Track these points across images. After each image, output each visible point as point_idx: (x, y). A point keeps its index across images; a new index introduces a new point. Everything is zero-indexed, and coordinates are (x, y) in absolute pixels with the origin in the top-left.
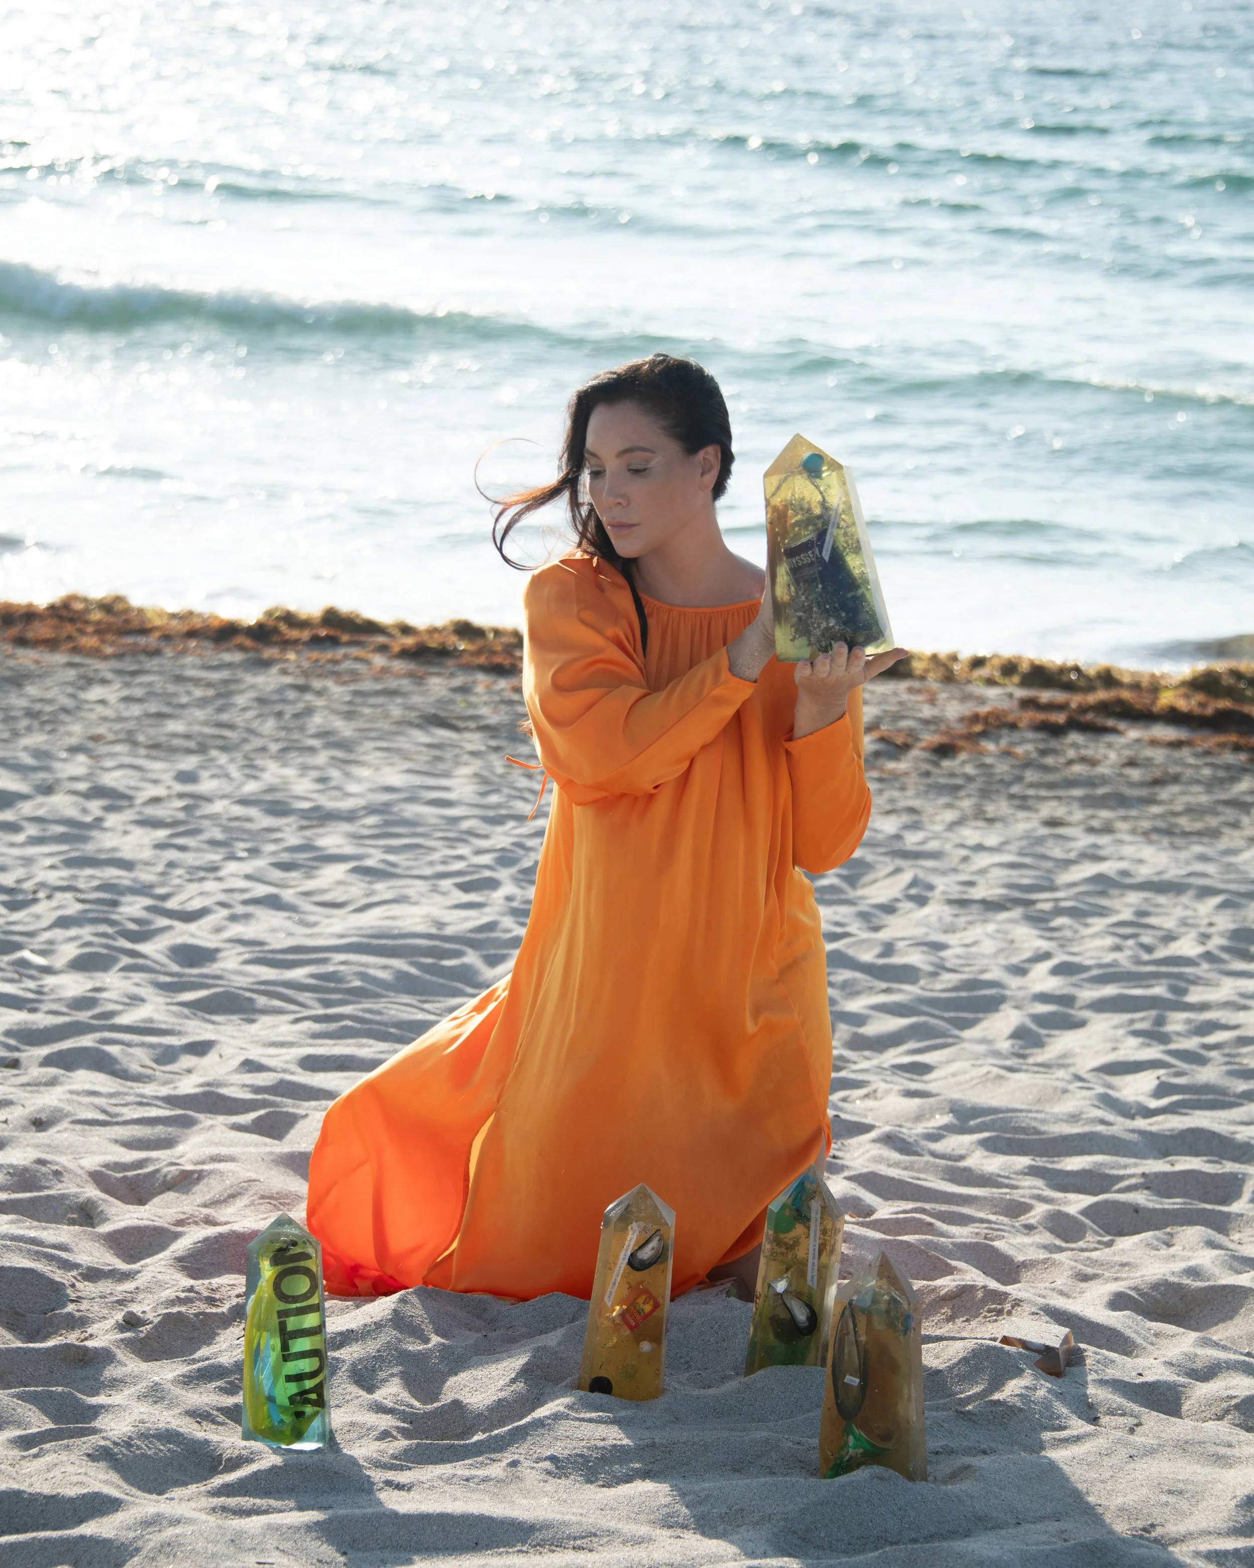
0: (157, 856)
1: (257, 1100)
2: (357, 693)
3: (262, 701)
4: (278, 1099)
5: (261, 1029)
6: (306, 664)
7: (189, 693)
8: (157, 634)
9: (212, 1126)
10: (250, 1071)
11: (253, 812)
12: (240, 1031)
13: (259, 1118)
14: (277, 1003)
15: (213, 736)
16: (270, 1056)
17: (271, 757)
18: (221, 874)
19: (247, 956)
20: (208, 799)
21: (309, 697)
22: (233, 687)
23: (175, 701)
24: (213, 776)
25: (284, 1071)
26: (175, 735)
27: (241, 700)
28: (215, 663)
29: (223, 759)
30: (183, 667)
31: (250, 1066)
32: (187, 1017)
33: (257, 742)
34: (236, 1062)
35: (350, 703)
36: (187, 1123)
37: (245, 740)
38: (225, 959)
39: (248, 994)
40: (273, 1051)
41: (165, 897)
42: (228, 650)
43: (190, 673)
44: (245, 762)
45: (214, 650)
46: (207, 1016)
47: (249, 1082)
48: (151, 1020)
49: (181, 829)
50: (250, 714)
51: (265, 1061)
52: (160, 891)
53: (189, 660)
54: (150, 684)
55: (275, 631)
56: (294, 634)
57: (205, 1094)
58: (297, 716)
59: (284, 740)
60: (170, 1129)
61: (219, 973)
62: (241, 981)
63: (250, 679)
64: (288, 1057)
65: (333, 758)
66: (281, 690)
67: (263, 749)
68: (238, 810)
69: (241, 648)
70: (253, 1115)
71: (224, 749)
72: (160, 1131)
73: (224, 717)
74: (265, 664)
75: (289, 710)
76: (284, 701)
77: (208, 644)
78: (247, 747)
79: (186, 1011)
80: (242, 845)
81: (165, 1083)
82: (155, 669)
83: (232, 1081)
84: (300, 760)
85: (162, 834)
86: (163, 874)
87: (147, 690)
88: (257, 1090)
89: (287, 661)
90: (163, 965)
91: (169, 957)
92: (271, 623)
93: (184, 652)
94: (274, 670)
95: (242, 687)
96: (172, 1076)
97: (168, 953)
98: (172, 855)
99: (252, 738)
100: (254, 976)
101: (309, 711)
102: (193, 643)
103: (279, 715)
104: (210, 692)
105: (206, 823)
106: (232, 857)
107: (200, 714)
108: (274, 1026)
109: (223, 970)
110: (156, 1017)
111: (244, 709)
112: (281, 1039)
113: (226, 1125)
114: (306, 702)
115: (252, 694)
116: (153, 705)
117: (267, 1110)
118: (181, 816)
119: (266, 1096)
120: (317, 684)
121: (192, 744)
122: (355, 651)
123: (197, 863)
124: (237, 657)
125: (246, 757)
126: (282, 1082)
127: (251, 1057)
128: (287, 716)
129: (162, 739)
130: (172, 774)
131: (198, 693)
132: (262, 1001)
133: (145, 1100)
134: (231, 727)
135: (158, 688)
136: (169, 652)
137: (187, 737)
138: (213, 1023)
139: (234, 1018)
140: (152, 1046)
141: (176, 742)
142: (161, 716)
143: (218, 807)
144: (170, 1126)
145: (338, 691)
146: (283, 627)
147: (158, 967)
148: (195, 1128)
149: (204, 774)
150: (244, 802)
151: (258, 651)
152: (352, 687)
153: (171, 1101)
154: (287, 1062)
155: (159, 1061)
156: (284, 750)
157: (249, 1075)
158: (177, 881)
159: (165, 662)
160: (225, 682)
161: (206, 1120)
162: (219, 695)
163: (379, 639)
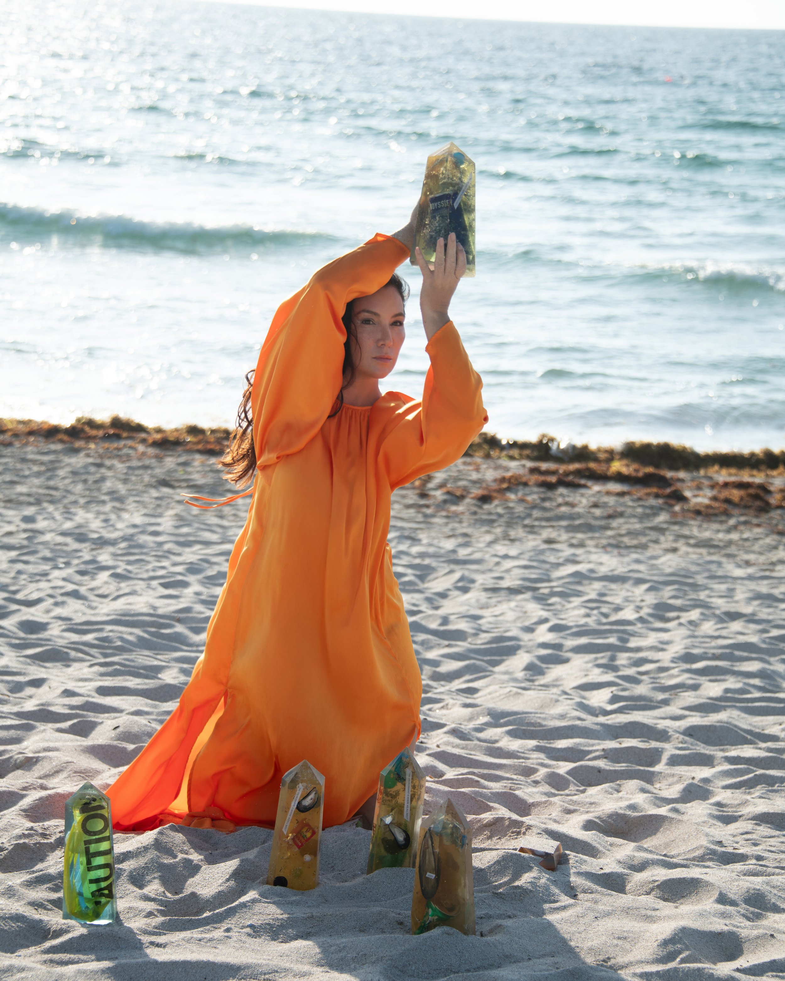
0: (10, 568)
1: (72, 714)
2: (129, 468)
3: (74, 473)
4: (85, 713)
5: (74, 671)
6: (101, 451)
7: (29, 469)
8: (10, 434)
9: (45, 730)
10: (68, 696)
11: (69, 540)
12: (62, 672)
13: (74, 725)
14: (80, 655)
15: (44, 495)
16: (80, 687)
17: (80, 507)
18: (50, 577)
19: (64, 627)
20: (42, 533)
21: (103, 470)
22: (57, 465)
23: (21, 473)
24: (45, 519)
25: (88, 696)
26: (21, 494)
27: (61, 473)
28: (46, 451)
29: (51, 508)
30: (26, 453)
31: (68, 693)
32: (29, 664)
33: (72, 498)
34: (59, 691)
35: (126, 474)
36: (29, 728)
37: (64, 497)
38: (51, 629)
39: (66, 650)
40: (81, 684)
41: (15, 592)
42: (53, 443)
43: (31, 457)
44: (64, 510)
45: (45, 442)
46: (42, 664)
47: (67, 703)
48: (7, 667)
49: (25, 551)
50: (67, 481)
51: (77, 690)
52: (13, 588)
53: (29, 449)
54: (6, 464)
55: (82, 430)
56: (94, 432)
57: (40, 710)
58: (96, 482)
59: (88, 496)
60: (19, 732)
61: (48, 637)
62: (61, 642)
63: (67, 460)
64: (89, 688)
65: (114, 507)
66: (86, 466)
67: (75, 502)
68: (60, 539)
69: (62, 441)
70: (70, 723)
71: (51, 502)
72: (12, 733)
73: (52, 483)
74: (76, 451)
75: (91, 478)
76: (88, 473)
77: (41, 439)
78: (66, 501)
79: (28, 661)
80: (62, 560)
81: (16, 704)
82: (9, 454)
83: (57, 703)
84: (97, 508)
85: (13, 554)
86: (14, 578)
87: (5, 467)
88: (72, 707)
89: (89, 449)
90: (14, 633)
91: (18, 628)
92: (80, 426)
93: (26, 444)
94: (82, 454)
95: (63, 465)
96: (20, 700)
97: (17, 625)
98: (20, 566)
99: (69, 495)
100: (68, 639)
101: (103, 479)
102: (32, 439)
103: (85, 481)
104: (43, 468)
105: (40, 547)
106: (56, 567)
107: (36, 481)
108: (81, 669)
109: (51, 635)
110: (10, 664)
111: (64, 478)
112: (85, 677)
113: (53, 729)
114: (101, 473)
115: (68, 469)
116: (8, 476)
117: (79, 720)
118: (25, 543)
119: (78, 711)
120: (108, 463)
121: (32, 500)
122: (130, 443)
123: (36, 571)
124: (59, 447)
125: (65, 507)
126: (87, 703)
127: (68, 688)
128: (90, 482)
129: (14, 497)
130: (20, 517)
131: (35, 468)
132: (73, 654)
133: (3, 715)
134: (56, 489)
135: (11, 466)
136: (17, 444)
137: (29, 495)
138: (45, 667)
139: (58, 664)
140: (7, 682)
141: (22, 498)
142: (13, 483)
143: (48, 537)
144: (19, 730)
145: (120, 466)
146: (87, 429)
147: (11, 634)
148: (34, 731)
149: (39, 518)
150: (64, 534)
151: (72, 443)
152: (127, 465)
153: (19, 715)
154: (89, 690)
155: (12, 691)
156: (88, 503)
157: (67, 699)
158: (23, 582)
159: (15, 450)
160: (52, 462)
161: (41, 726)
162: (48, 470)
163: (143, 435)
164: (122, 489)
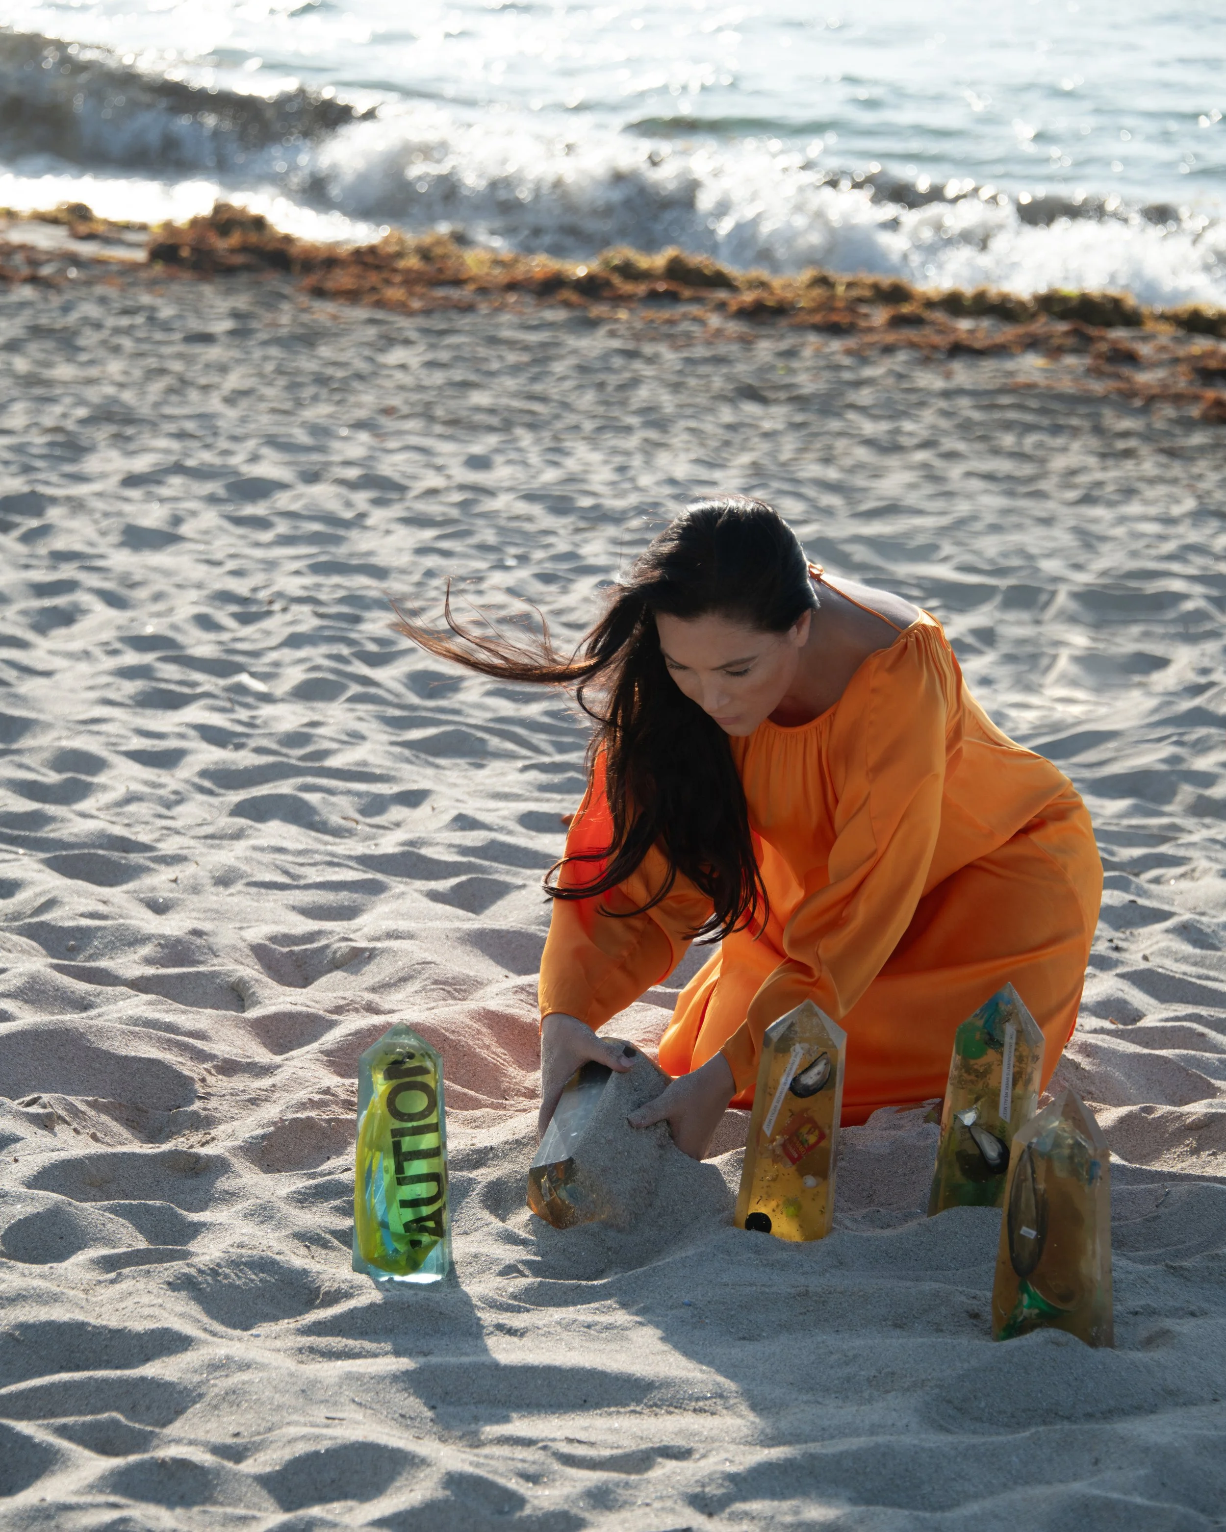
0: (414, 564)
1: (461, 863)
2: (689, 361)
3: (583, 369)
4: (486, 863)
5: (489, 777)
6: (638, 325)
7: (501, 358)
8: (471, 287)
9: (403, 893)
10: (463, 829)
11: (536, 509)
12: (465, 777)
13: (460, 885)
14: (510, 746)
15: (522, 411)
16: (489, 810)
17: (584, 438)
18: (484, 586)
19: (489, 687)
20: (490, 492)
21: (638, 365)
22: (553, 351)
23: (485, 367)
24: (509, 462)
25: (501, 829)
26: (478, 409)
27: (559, 368)
28: (535, 323)
29: (525, 438)
30: (498, 326)
31: (464, 822)
32: (408, 761)
33: (571, 419)
34: (448, 817)
35: (680, 372)
36: (374, 889)
37: (557, 417)
38: (468, 689)
39: (480, 734)
40: (492, 804)
41: (415, 613)
42: (551, 307)
43: (506, 333)
44: (552, 445)
45: (537, 305)
46: (431, 759)
47: (457, 841)
48: (365, 763)
49: (449, 530)
50: (568, 384)
51: (482, 817)
52: (411, 605)
53: (505, 318)
54: (458, 347)
55: (607, 284)
56: (628, 288)
57: (403, 854)
58: (622, 387)
59: (602, 417)
60: (355, 896)
61: (457, 706)
62: (478, 717)
63: (573, 342)
64: (505, 813)
65: (646, 440)
66: (607, 356)
67: (576, 428)
68: (522, 507)
69: (567, 304)
70: (453, 881)
71: (531, 427)
72: (344, 898)
73: (538, 388)
74: (592, 324)
75: (613, 380)
76: (609, 369)
77: (529, 299)
78: (559, 425)
79: (407, 752)
80: (513, 551)
81: (367, 838)
82: (467, 328)
83: (438, 840)
84: (614, 442)
85: (428, 534)
86: (419, 584)
87: (455, 354)
88: (464, 851)
89: (617, 321)
90: (397, 695)
91: (406, 685)
92: (604, 274)
93: (500, 309)
94: (602, 331)
95: (562, 351)
96: (374, 830)
97: (405, 681)
98: (431, 561)
99: (566, 414)
100: (494, 710)
101: (635, 382)
102: (512, 298)
103: (601, 386)
104: (525, 358)
105: (480, 522)
106: (501, 566)
107: (510, 383)
108: (503, 774)
109: (462, 703)
110: (371, 759)
111: (563, 379)
112: (507, 790)
113: (421, 892)
114: (635, 371)
115: (572, 361)
116: (459, 371)
117: (469, 876)
118: (455, 513)
119: (472, 859)
120: (648, 349)
121: (494, 421)
122: (694, 310)
123: (462, 572)
124: (558, 315)
125: (556, 438)
126: (493, 843)
127: (464, 812)
128: (610, 389)
129: (464, 413)
130: (463, 458)
131: (512, 357)
132: (494, 742)
133: (336, 860)
134: (543, 399)
135: (466, 353)
136: (484, 308)
137: (492, 411)
138: (437, 767)
139: (461, 762)
140: (359, 794)
141: (479, 418)
142: (466, 385)
143: (500, 503)
144: (356, 892)
145: (670, 356)
146: (616, 280)
147: (390, 697)
148: (382, 896)
149: (499, 459)
150: (530, 497)
151: (585, 308)
152: (685, 354)
153: (366, 861)
154: (504, 818)
155: (364, 812)
156: (600, 429)
157: (459, 834)
158: (433, 594)
159: (479, 320)
160: (544, 345)
161: (398, 885)
162: (535, 362)
163: (722, 295)
164: (668, 402)
